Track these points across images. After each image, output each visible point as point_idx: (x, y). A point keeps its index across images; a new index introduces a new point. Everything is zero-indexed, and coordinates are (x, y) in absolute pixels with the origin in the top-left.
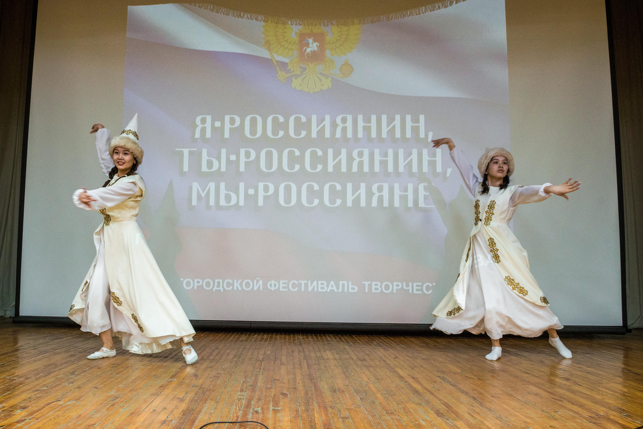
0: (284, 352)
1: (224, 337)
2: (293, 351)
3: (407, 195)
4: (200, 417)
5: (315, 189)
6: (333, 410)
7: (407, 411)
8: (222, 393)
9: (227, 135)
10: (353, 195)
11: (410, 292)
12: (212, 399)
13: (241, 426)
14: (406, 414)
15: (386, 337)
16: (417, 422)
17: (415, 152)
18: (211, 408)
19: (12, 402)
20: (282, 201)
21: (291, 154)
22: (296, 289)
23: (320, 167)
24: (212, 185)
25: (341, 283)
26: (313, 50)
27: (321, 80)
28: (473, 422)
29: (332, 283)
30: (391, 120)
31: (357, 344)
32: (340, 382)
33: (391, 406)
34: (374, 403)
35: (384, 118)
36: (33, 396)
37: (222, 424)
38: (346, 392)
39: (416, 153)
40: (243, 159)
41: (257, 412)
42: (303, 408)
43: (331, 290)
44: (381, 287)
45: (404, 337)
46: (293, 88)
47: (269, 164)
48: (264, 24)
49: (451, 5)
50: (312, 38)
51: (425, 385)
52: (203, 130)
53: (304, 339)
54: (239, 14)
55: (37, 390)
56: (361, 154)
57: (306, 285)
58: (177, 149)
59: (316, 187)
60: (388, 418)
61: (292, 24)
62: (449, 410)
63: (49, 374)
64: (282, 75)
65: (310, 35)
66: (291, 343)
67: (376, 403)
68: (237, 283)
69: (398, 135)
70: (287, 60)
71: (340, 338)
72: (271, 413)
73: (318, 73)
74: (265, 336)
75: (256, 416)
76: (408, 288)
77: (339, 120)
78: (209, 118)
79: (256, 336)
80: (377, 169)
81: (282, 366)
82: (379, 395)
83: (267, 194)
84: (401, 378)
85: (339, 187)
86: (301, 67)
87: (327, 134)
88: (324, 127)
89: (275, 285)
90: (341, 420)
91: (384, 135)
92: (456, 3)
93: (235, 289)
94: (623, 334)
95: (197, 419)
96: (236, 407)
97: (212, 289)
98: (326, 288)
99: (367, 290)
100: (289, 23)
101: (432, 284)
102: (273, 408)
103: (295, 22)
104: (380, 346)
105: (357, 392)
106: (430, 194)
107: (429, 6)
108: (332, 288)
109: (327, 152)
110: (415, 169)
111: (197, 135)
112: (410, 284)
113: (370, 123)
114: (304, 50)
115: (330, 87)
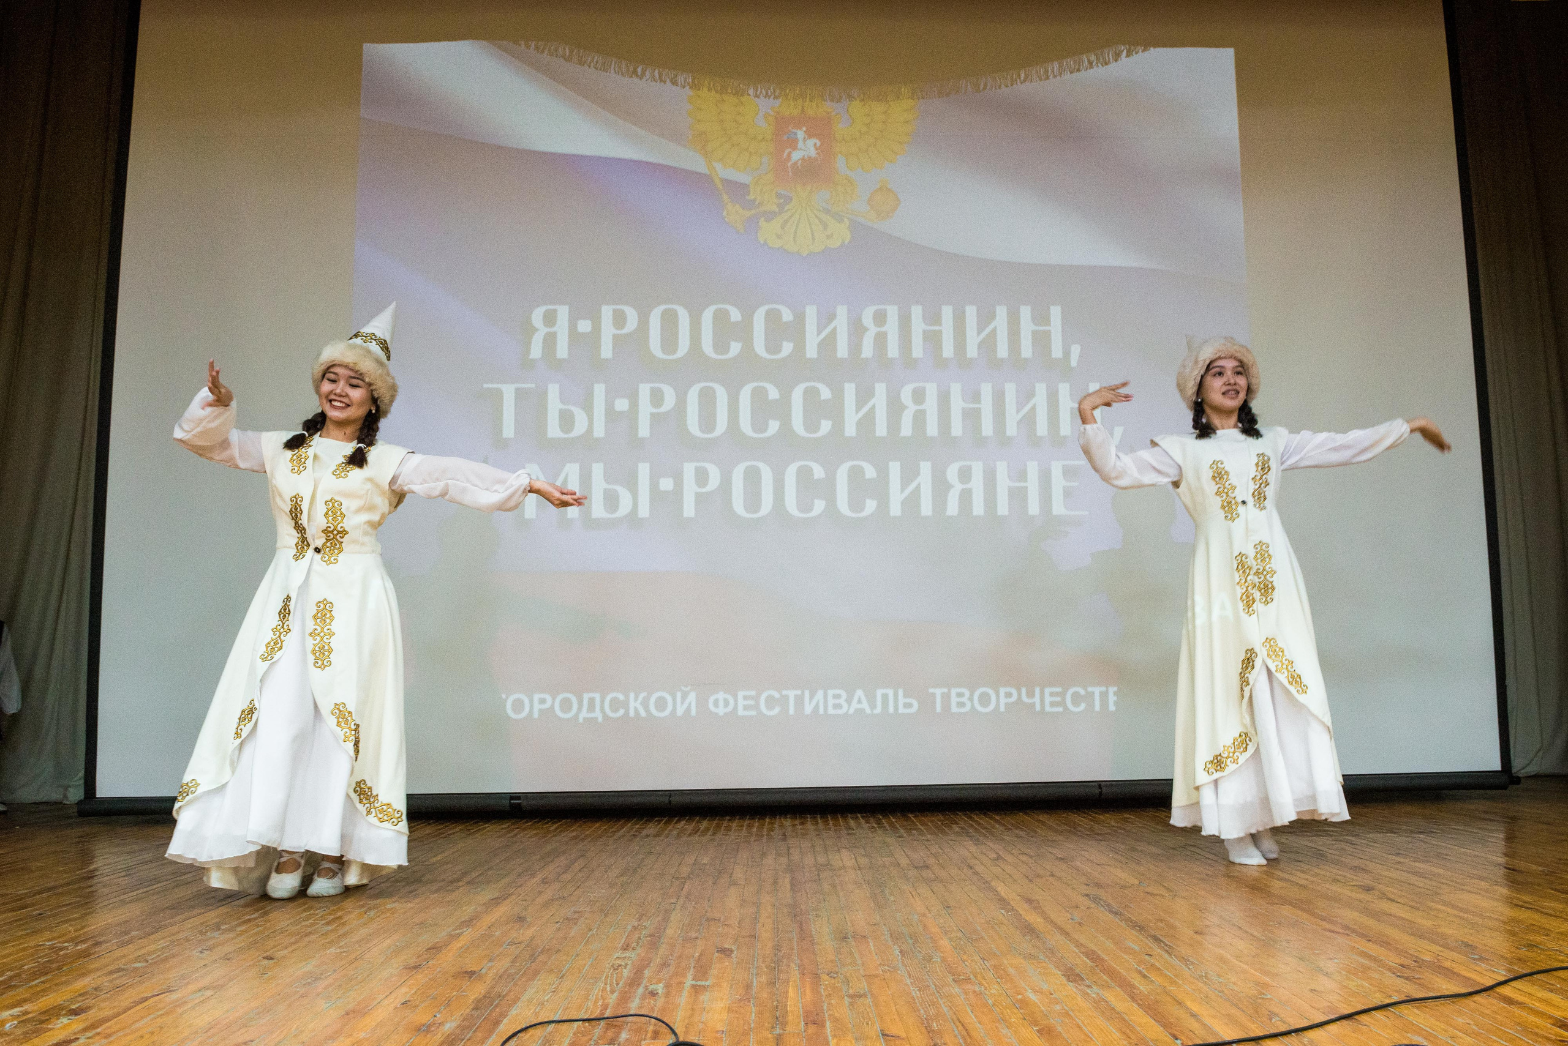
0: (743, 855)
1: (605, 829)
2: (764, 855)
3: (1025, 488)
4: (513, 1012)
5: (816, 477)
6: (833, 981)
7: (1001, 974)
8: (577, 955)
9: (606, 351)
10: (903, 490)
11: (1038, 708)
12: (551, 971)
13: (608, 1027)
14: (999, 980)
15: (985, 814)
16: (1020, 997)
17: (1041, 389)
18: (544, 990)
19: (50, 1000)
20: (738, 505)
21: (759, 395)
22: (777, 710)
23: (826, 426)
24: (572, 473)
25: (879, 693)
26: (806, 157)
27: (825, 226)
28: (1144, 990)
29: (859, 693)
30: (986, 318)
31: (914, 832)
32: (860, 918)
33: (968, 964)
34: (930, 959)
35: (971, 312)
36: (106, 984)
37: (566, 1025)
38: (869, 940)
39: (1044, 392)
40: (645, 408)
41: (653, 994)
42: (764, 979)
43: (857, 710)
44: (971, 699)
45: (1026, 813)
46: (762, 242)
47: (708, 420)
48: (691, 92)
49: (1116, 60)
50: (804, 129)
51: (1053, 916)
52: (550, 341)
53: (794, 825)
54: (631, 68)
55: (119, 970)
56: (919, 396)
57: (799, 700)
58: (486, 386)
59: (818, 472)
60: (956, 990)
61: (758, 96)
62: (1096, 966)
63: (157, 930)
64: (734, 213)
65: (800, 121)
66: (762, 836)
67: (934, 960)
68: (636, 699)
69: (1003, 351)
70: (745, 179)
71: (879, 823)
72: (685, 994)
73: (819, 210)
74: (705, 824)
75: (649, 1003)
76: (1030, 701)
77: (868, 317)
78: (564, 313)
79: (683, 823)
80: (957, 429)
81: (733, 889)
82: (945, 943)
83: (704, 490)
84: (1003, 902)
85: (870, 472)
86: (779, 195)
87: (842, 351)
88: (833, 335)
89: (726, 703)
90: (847, 1000)
91: (972, 351)
92: (1128, 56)
93: (632, 714)
94: (1504, 787)
95: (507, 1015)
96: (606, 984)
97: (577, 716)
98: (845, 705)
99: (939, 709)
100: (751, 91)
101: (1086, 690)
102: (693, 982)
103: (763, 91)
104: (967, 834)
105: (896, 937)
106: (1076, 484)
107: (1069, 62)
108: (860, 706)
109: (842, 390)
110: (1042, 429)
111: (536, 351)
112: (1037, 690)
113: (940, 323)
114: (785, 155)
115: (846, 242)
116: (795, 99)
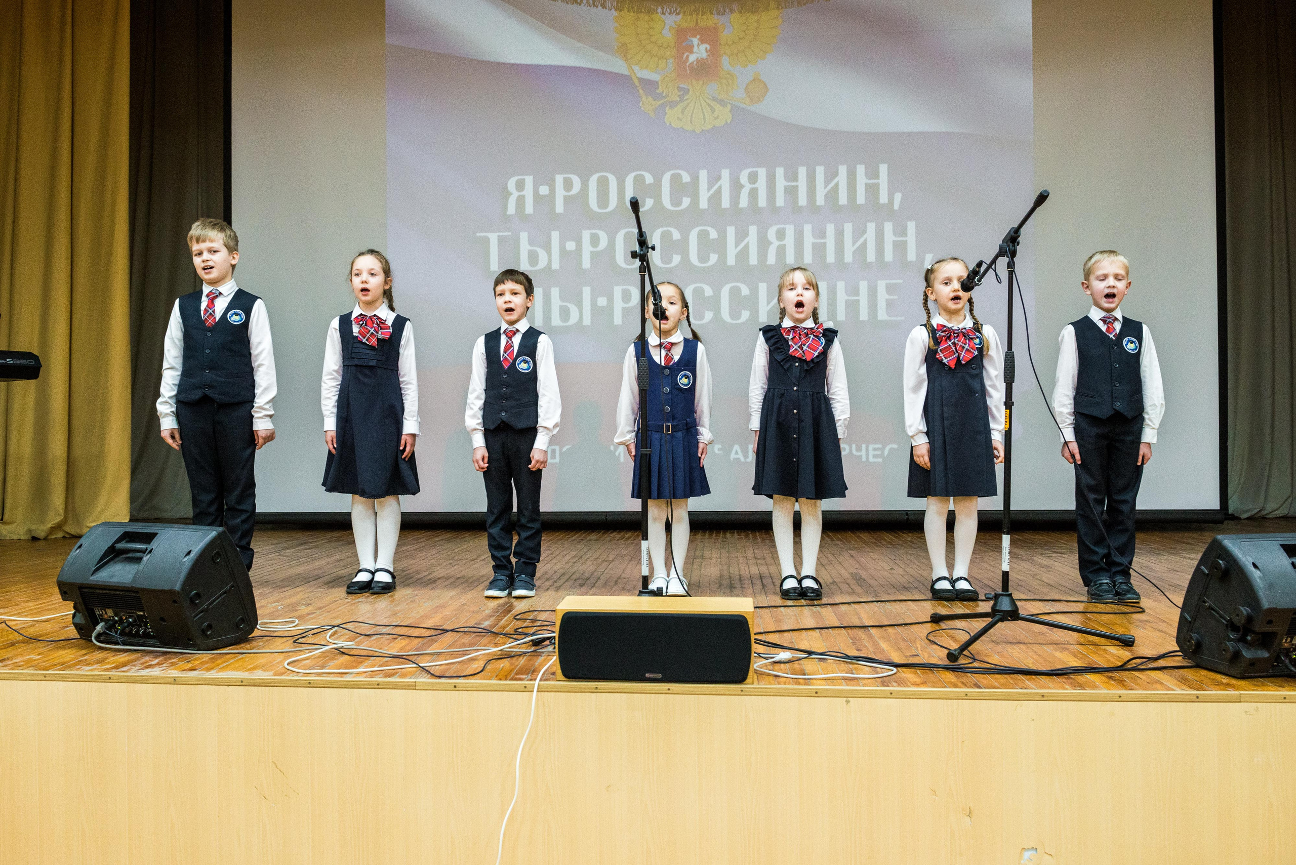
3: (858, 301)
5: (707, 294)
9: (559, 208)
10: (768, 302)
11: (864, 459)
17: (871, 227)
23: (714, 258)
26: (699, 58)
27: (713, 111)
29: (736, 447)
30: (831, 175)
35: (820, 171)
39: (874, 229)
40: (587, 249)
46: (668, 124)
48: (615, 13)
50: (698, 37)
52: (521, 201)
56: (781, 235)
58: (478, 234)
59: (708, 291)
61: (663, 14)
64: (647, 103)
65: (695, 31)
69: (843, 199)
70: (655, 77)
73: (708, 98)
74: (629, 534)
76: (858, 454)
77: (744, 178)
78: (529, 180)
79: (614, 534)
80: (808, 258)
83: (627, 305)
85: (745, 291)
86: (679, 89)
87: (726, 203)
88: (719, 191)
91: (820, 201)
98: (726, 455)
100: (659, 10)
103: (667, 9)
108: (737, 456)
109: (725, 231)
110: (871, 257)
111: (511, 210)
112: (864, 446)
113: (796, 180)
114: (684, 58)
115: (729, 122)
116: (691, 14)
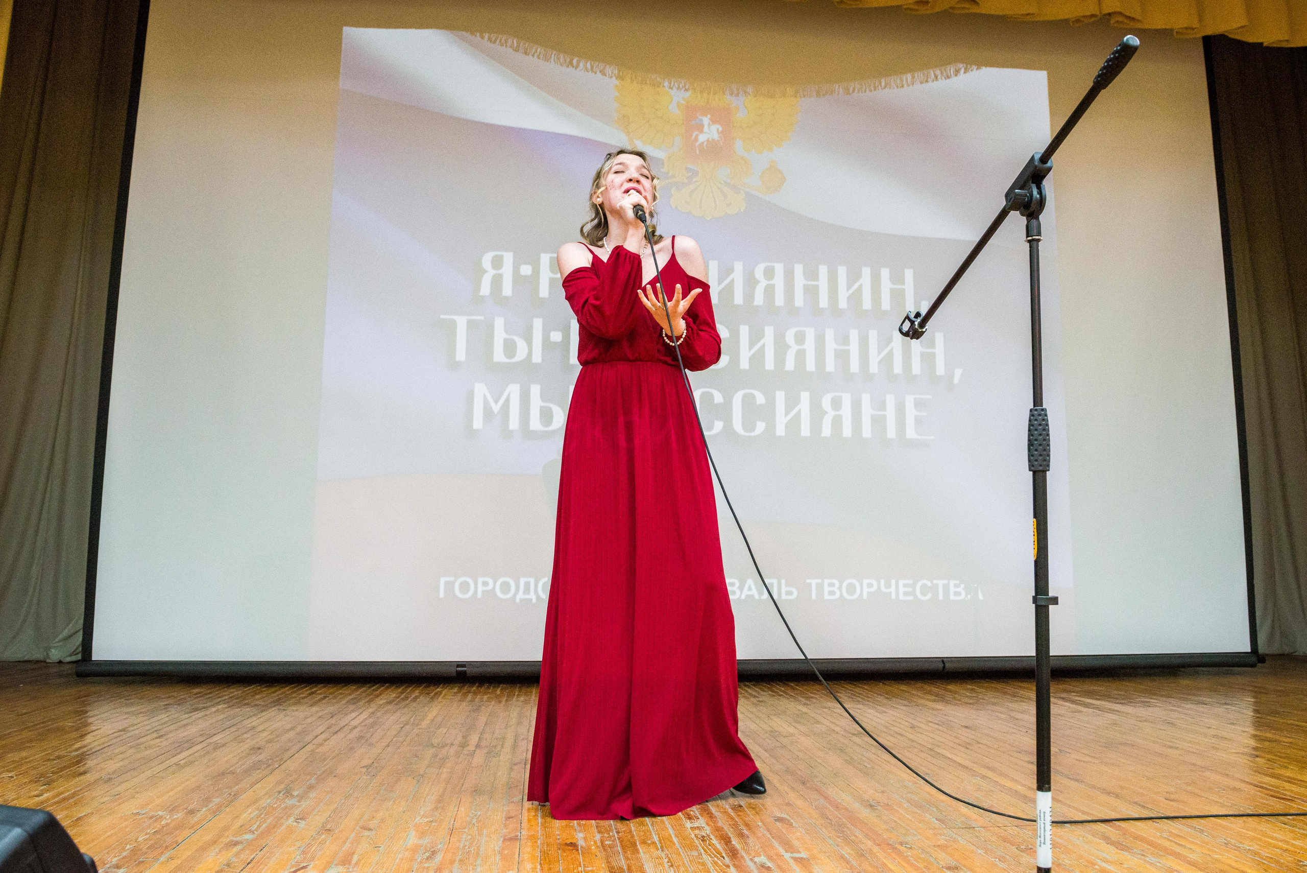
3: (885, 416)
5: (716, 401)
9: (544, 291)
10: (787, 414)
11: (893, 596)
24: (514, 390)
26: (710, 139)
27: (726, 197)
29: (749, 582)
30: (854, 276)
35: (842, 271)
43: (747, 596)
44: (840, 588)
46: (674, 207)
48: (617, 82)
49: (956, 75)
50: (709, 116)
52: (497, 281)
54: (568, 60)
56: (800, 338)
58: (443, 316)
59: (718, 397)
61: (672, 89)
65: (705, 111)
69: (867, 304)
70: (660, 154)
73: (720, 183)
76: (888, 591)
77: (759, 272)
78: (508, 257)
80: (830, 366)
85: (760, 399)
86: (688, 170)
87: (738, 299)
88: (732, 284)
91: (843, 304)
92: (965, 73)
97: (514, 597)
98: (738, 593)
99: (814, 596)
100: (666, 84)
103: (676, 84)
106: (925, 414)
107: (919, 75)
108: (750, 593)
109: (738, 331)
110: (898, 369)
111: (485, 288)
112: (893, 582)
113: (817, 279)
114: (693, 137)
115: (742, 210)
116: (701, 92)
